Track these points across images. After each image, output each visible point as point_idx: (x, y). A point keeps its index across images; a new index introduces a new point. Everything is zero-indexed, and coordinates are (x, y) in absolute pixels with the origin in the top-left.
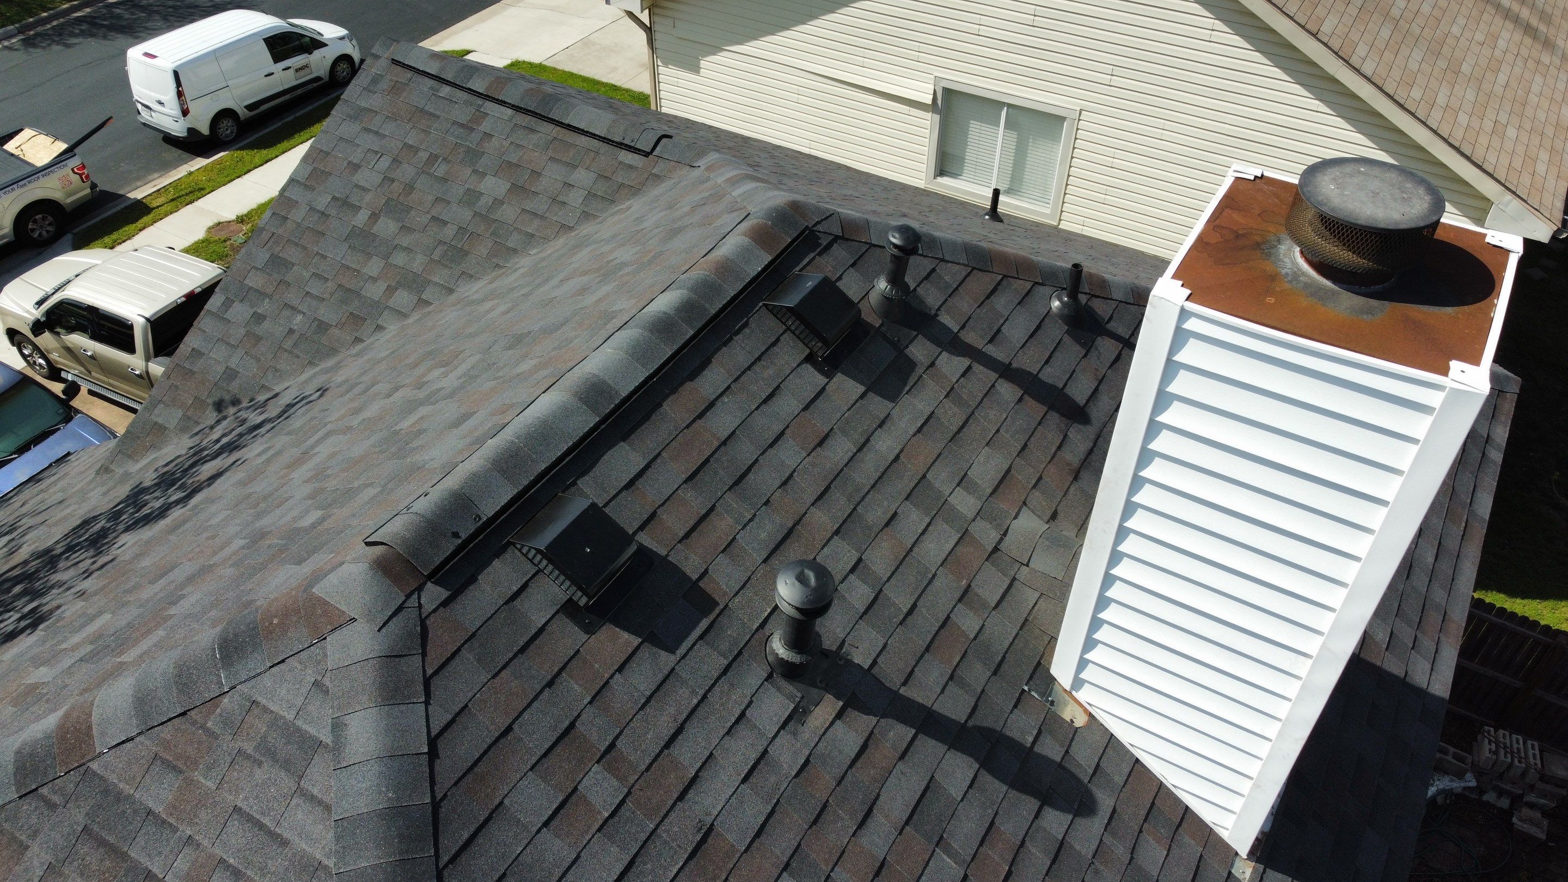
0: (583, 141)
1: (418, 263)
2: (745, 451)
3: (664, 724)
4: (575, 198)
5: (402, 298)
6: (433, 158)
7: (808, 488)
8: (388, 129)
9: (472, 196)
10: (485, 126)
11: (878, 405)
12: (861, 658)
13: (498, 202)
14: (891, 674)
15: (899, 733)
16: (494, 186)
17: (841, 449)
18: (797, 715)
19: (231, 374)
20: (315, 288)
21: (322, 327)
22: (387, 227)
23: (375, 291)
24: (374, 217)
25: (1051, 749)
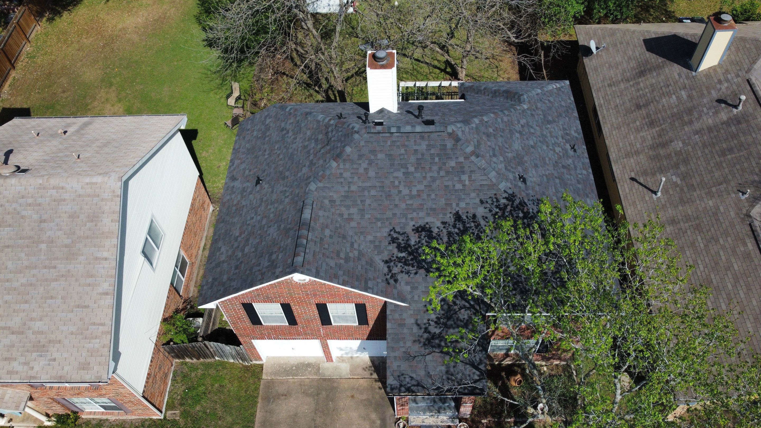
0: (313, 216)
1: (348, 245)
4: (326, 214)
5: (356, 246)
8: (320, 263)
9: (331, 237)
10: (314, 238)
13: (331, 231)
19: (383, 281)
20: (360, 267)
21: (367, 263)
22: (342, 255)
23: (356, 253)
24: (341, 258)
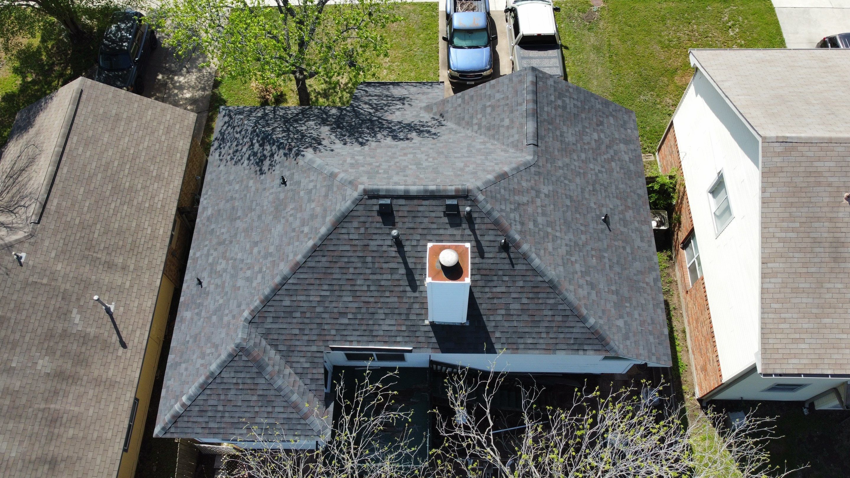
1: (484, 123)
2: (420, 214)
3: (375, 232)
4: (511, 140)
5: (476, 127)
6: (507, 104)
7: (423, 226)
8: (510, 89)
9: (502, 120)
11: (448, 226)
12: (405, 249)
13: (503, 126)
14: (407, 254)
15: (400, 260)
16: (507, 122)
17: (434, 226)
18: (391, 246)
19: (447, 112)
21: (463, 119)
22: (489, 110)
23: (475, 121)
24: (490, 106)
25: (418, 283)
